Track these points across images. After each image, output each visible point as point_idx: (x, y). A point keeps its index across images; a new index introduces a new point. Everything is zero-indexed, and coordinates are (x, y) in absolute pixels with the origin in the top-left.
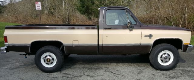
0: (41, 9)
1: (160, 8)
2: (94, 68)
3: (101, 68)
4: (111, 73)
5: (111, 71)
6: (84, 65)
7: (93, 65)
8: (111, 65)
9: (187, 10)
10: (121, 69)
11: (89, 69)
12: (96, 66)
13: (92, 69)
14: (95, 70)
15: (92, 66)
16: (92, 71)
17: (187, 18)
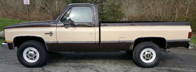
0: (29, 3)
1: (151, 8)
2: (79, 66)
3: (87, 66)
4: (96, 71)
5: (96, 69)
6: (70, 62)
7: (79, 63)
8: (98, 63)
9: (176, 11)
10: (107, 68)
11: (74, 67)
12: (82, 63)
13: (77, 67)
14: (81, 68)
15: (77, 64)
16: (76, 69)
17: (176, 19)
